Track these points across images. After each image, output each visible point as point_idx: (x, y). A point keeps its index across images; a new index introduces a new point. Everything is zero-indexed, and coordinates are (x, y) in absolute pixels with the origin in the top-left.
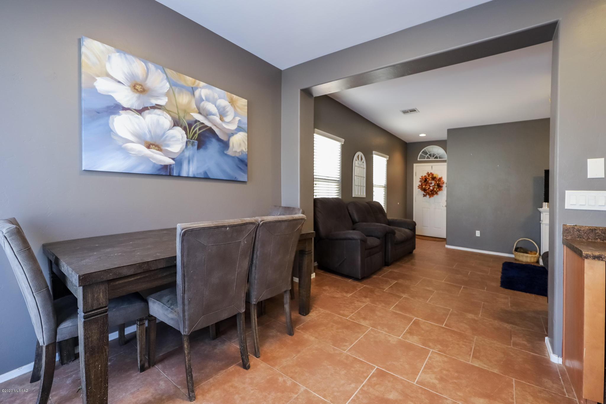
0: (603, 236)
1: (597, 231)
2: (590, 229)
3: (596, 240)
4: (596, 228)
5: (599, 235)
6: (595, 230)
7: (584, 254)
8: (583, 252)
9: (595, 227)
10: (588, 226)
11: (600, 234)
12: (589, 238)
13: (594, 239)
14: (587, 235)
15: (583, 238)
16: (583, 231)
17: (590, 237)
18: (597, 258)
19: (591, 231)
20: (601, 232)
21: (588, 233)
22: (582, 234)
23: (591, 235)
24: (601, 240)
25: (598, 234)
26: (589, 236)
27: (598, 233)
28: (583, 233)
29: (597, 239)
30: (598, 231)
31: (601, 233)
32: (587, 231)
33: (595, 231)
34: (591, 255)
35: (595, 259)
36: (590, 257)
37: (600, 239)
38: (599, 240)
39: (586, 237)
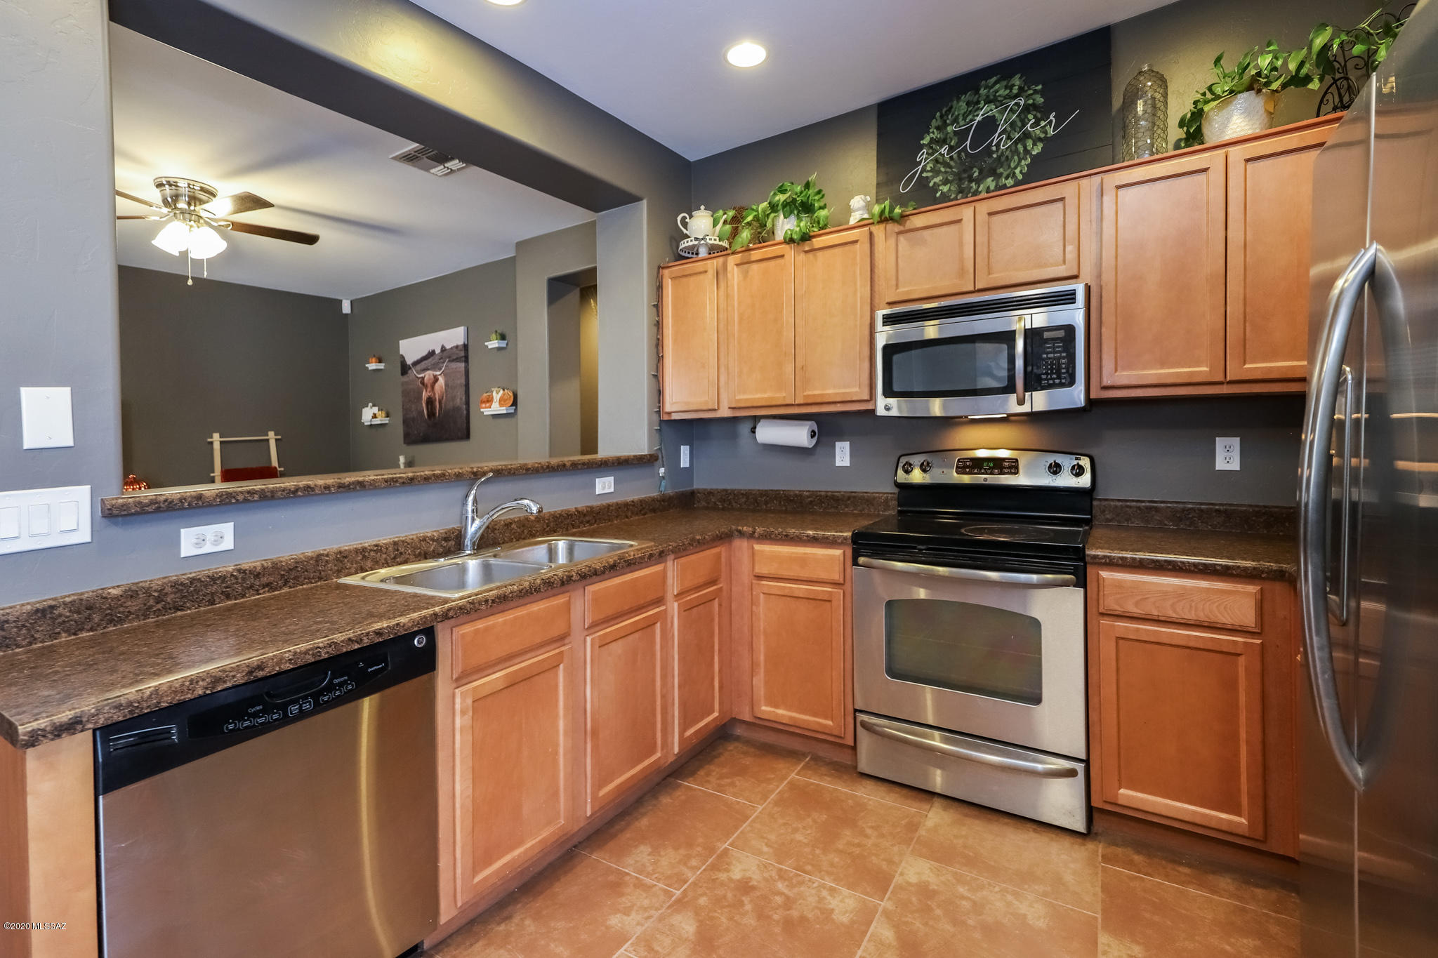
0: (76, 622)
1: (56, 612)
2: (37, 611)
3: (56, 639)
4: (53, 603)
5: (64, 622)
6: (52, 607)
7: (24, 735)
8: (19, 727)
9: (52, 599)
10: (28, 604)
11: (68, 617)
12: (35, 639)
13: (50, 637)
14: (29, 630)
15: (16, 645)
16: (15, 621)
17: (37, 636)
18: (66, 729)
19: (39, 615)
20: (70, 611)
21: (31, 623)
22: (10, 634)
23: (42, 628)
24: (70, 635)
25: (60, 620)
26: (33, 632)
27: (60, 615)
28: (16, 627)
29: (59, 633)
30: (61, 610)
31: (68, 614)
32: (27, 621)
33: (51, 613)
34: (48, 729)
35: (59, 736)
36: (44, 736)
37: (65, 632)
38: (64, 638)
39: (24, 640)
